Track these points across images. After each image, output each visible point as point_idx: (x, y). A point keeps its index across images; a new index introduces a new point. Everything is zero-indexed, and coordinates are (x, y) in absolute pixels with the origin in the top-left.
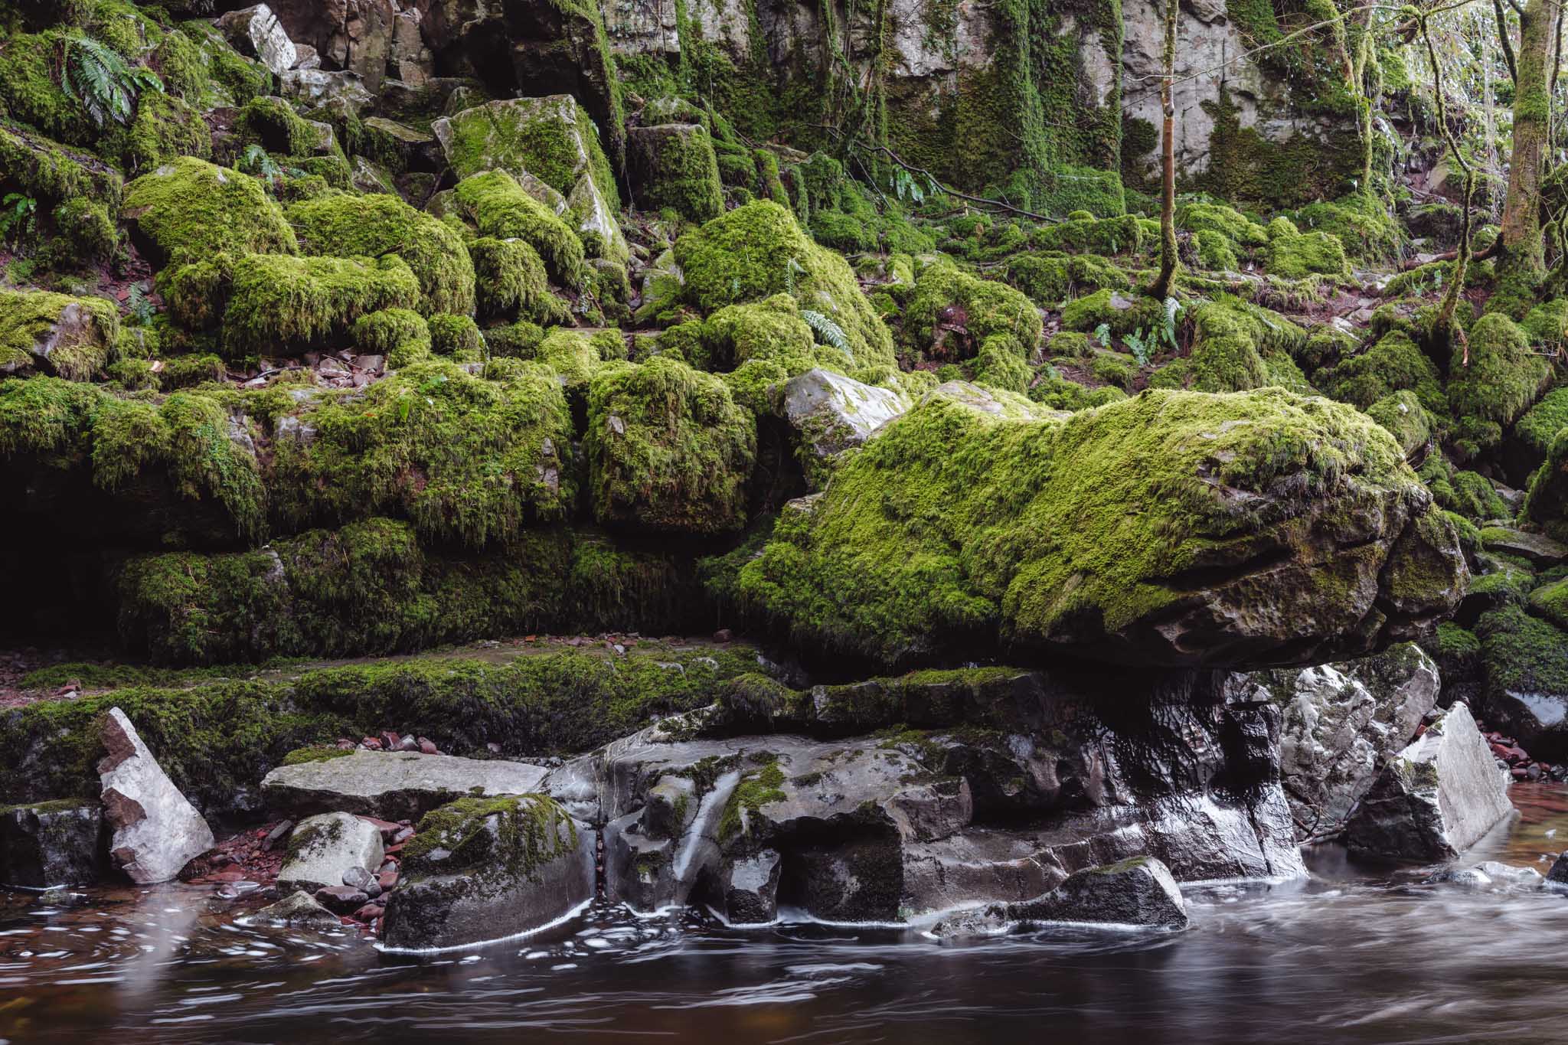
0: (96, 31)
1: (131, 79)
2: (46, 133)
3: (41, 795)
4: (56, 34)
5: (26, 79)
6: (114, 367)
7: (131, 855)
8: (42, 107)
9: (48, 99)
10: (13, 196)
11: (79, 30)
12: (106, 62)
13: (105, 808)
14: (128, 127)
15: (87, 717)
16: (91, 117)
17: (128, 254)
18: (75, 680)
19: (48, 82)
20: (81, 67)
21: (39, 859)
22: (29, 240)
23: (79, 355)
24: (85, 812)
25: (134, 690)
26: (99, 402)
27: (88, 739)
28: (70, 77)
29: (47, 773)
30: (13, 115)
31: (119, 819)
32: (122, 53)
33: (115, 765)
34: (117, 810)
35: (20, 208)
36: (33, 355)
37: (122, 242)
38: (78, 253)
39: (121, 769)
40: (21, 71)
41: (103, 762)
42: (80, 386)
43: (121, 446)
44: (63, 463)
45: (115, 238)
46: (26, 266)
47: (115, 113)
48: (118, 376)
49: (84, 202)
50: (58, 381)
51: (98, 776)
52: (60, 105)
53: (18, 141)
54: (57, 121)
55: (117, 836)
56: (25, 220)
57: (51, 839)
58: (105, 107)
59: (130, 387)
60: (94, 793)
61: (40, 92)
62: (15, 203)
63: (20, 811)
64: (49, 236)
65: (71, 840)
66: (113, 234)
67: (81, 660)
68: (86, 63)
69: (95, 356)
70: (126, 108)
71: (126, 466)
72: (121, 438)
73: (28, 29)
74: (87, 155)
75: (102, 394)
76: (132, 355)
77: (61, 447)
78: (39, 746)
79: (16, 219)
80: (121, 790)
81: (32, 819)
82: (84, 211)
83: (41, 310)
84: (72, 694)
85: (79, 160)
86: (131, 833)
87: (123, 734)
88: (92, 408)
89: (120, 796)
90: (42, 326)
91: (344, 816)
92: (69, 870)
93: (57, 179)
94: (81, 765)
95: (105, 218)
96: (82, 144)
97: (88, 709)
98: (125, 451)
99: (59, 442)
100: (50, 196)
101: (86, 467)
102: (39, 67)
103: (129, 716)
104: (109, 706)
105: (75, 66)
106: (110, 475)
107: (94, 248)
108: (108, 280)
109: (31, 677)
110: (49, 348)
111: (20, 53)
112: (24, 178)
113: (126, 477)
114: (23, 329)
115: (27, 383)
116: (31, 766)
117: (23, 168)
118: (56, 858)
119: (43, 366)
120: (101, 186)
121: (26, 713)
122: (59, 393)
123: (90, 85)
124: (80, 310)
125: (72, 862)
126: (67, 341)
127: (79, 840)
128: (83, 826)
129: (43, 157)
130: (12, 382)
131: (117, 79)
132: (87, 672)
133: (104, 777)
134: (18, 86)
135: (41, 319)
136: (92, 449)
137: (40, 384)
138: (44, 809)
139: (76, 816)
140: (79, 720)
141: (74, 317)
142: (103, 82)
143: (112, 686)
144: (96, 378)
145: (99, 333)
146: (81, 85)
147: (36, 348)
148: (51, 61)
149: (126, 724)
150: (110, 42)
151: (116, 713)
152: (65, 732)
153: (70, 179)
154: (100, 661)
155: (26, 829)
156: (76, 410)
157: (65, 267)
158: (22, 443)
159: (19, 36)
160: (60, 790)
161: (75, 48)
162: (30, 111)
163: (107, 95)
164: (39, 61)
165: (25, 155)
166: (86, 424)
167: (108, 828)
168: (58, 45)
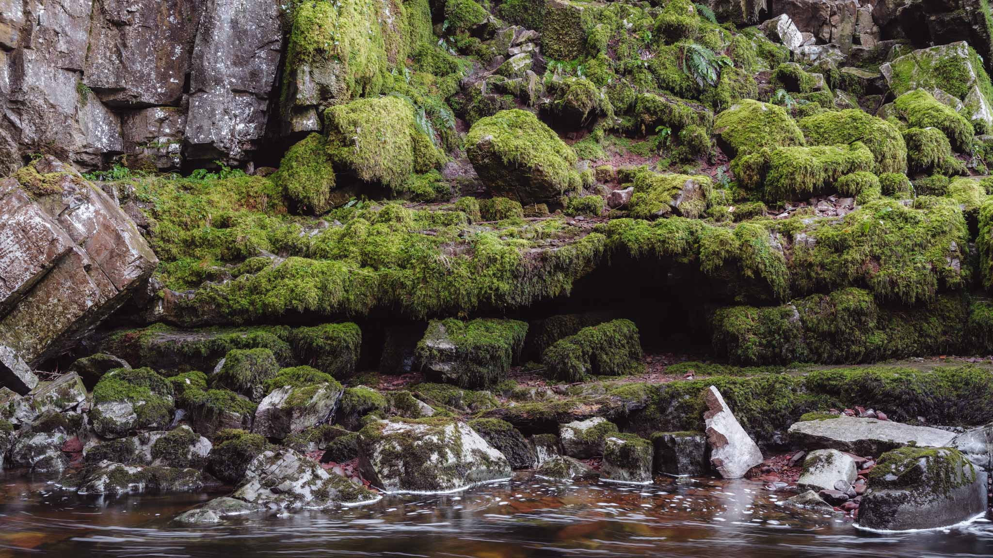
0: (700, 40)
1: (717, 62)
2: (675, 94)
3: (676, 428)
4: (680, 44)
5: (666, 68)
6: (710, 211)
7: (721, 462)
8: (673, 82)
9: (677, 77)
10: (660, 127)
11: (691, 41)
12: (704, 55)
13: (708, 437)
14: (716, 87)
15: (699, 390)
16: (698, 84)
17: (716, 152)
18: (692, 370)
19: (677, 68)
20: (692, 59)
21: (675, 461)
22: (668, 149)
23: (692, 205)
24: (698, 439)
25: (721, 377)
26: (703, 229)
27: (699, 401)
28: (687, 65)
29: (679, 417)
30: (660, 87)
31: (714, 444)
32: (713, 49)
33: (713, 415)
34: (713, 439)
35: (663, 133)
36: (671, 206)
37: (713, 146)
38: (692, 154)
39: (715, 418)
40: (664, 64)
41: (706, 413)
42: (693, 221)
43: (714, 251)
44: (685, 260)
45: (709, 144)
46: (667, 162)
47: (709, 80)
48: (712, 215)
49: (694, 127)
50: (683, 218)
51: (704, 421)
52: (682, 79)
53: (662, 99)
54: (681, 88)
55: (713, 452)
56: (666, 138)
57: (682, 451)
58: (704, 78)
59: (717, 220)
60: (702, 429)
61: (673, 74)
62: (661, 130)
63: (667, 435)
64: (678, 145)
65: (691, 452)
66: (708, 142)
67: (694, 361)
68: (695, 57)
69: (700, 205)
70: (714, 77)
71: (717, 261)
72: (714, 247)
73: (667, 43)
74: (695, 103)
75: (704, 225)
76: (719, 204)
77: (684, 252)
78: (675, 403)
79: (662, 139)
80: (716, 428)
81: (672, 440)
82: (694, 131)
83: (674, 184)
84: (690, 378)
85: (692, 106)
86: (721, 451)
87: (716, 400)
88: (700, 232)
89: (715, 432)
90: (675, 192)
91: (834, 452)
92: (690, 468)
93: (681, 116)
94: (695, 414)
95: (704, 134)
96: (693, 98)
97: (698, 386)
98: (716, 253)
99: (684, 249)
100: (677, 127)
101: (697, 262)
102: (672, 62)
103: (719, 390)
104: (710, 385)
105: (689, 59)
106: (708, 266)
107: (699, 151)
108: (706, 166)
109: (670, 368)
110: (678, 202)
111: (663, 55)
112: (665, 118)
113: (717, 267)
114: (666, 193)
115: (668, 221)
116: (671, 413)
117: (665, 113)
118: (684, 460)
119: (676, 211)
120: (702, 118)
121: (668, 386)
122: (684, 225)
123: (697, 67)
124: (693, 182)
125: (692, 463)
126: (687, 198)
127: (695, 453)
128: (697, 445)
129: (674, 106)
130: (661, 220)
131: (710, 63)
132: (697, 367)
133: (707, 421)
134: (662, 72)
135: (674, 188)
136: (699, 253)
137: (675, 221)
138: (678, 436)
139: (694, 440)
140: (695, 391)
141: (690, 186)
142: (703, 65)
143: (710, 374)
144: (701, 217)
145: (703, 193)
146: (692, 67)
147: (672, 203)
148: (678, 58)
149: (718, 395)
150: (706, 45)
151: (713, 388)
152: (687, 397)
153: (687, 116)
154: (704, 361)
155: (670, 445)
156: (692, 233)
157: (685, 161)
158: (666, 251)
159: (663, 47)
160: (685, 426)
161: (690, 50)
162: (668, 85)
163: (705, 72)
164: (672, 58)
165: (666, 106)
166: (697, 241)
167: (709, 449)
168: (681, 49)
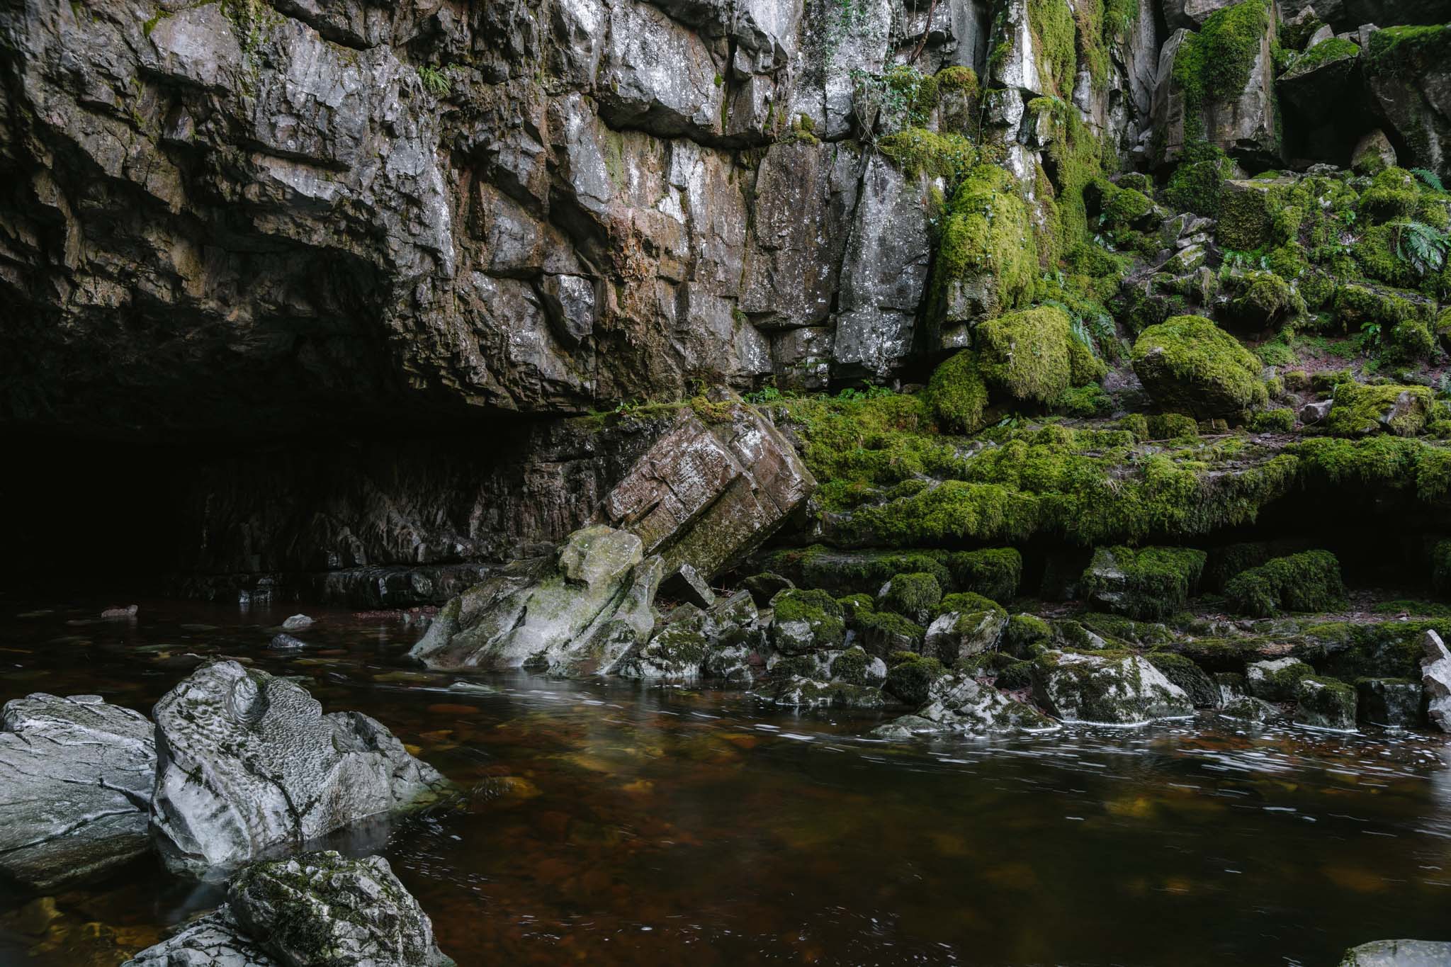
0: (1420, 217)
1: (1442, 243)
2: (1387, 283)
3: (1385, 674)
4: (1393, 224)
5: (1374, 253)
6: (1430, 426)
7: (1441, 715)
8: (1384, 269)
9: (1389, 264)
10: (1367, 324)
11: (1408, 218)
12: (1426, 235)
13: (1424, 686)
14: (1441, 271)
15: (1414, 633)
16: (1416, 270)
17: (1440, 351)
18: (1407, 610)
19: (1388, 253)
20: (1409, 240)
21: (1385, 710)
22: (1377, 349)
23: (1409, 421)
24: (1412, 687)
25: (1443, 620)
26: (1421, 449)
27: (1414, 646)
28: (1402, 247)
29: (1389, 662)
30: (1367, 276)
31: (1433, 694)
32: (1437, 227)
33: (1431, 662)
34: (1432, 688)
35: (1371, 331)
36: (1380, 423)
37: (1436, 344)
38: (1408, 353)
39: (1434, 665)
40: (1371, 249)
41: (1423, 660)
42: (1409, 441)
43: (1435, 476)
44: (1398, 485)
45: (1432, 342)
46: (1374, 364)
47: (1432, 265)
48: (1434, 431)
49: (1411, 322)
50: (1395, 438)
51: (1420, 668)
52: (1396, 266)
53: (1370, 291)
54: (1394, 276)
55: (1432, 703)
56: (1374, 337)
57: (1392, 699)
58: (1425, 262)
59: (1441, 437)
60: (1417, 677)
61: (1383, 260)
62: (1367, 328)
63: (1374, 682)
64: (1390, 344)
65: (1404, 701)
66: (1430, 340)
67: (1410, 598)
68: (1413, 238)
69: (1418, 420)
70: (1439, 261)
71: (1439, 488)
72: (1435, 471)
73: (1376, 223)
74: (1413, 293)
75: (1423, 444)
76: (1443, 417)
77: (1397, 476)
78: (1385, 646)
79: (1369, 338)
80: (1435, 677)
81: (1381, 687)
82: (1412, 328)
83: (1385, 397)
84: (1404, 619)
85: (1408, 297)
86: (1441, 703)
87: (1436, 645)
88: (1417, 453)
89: (1434, 681)
90: (1384, 406)
92: (1403, 718)
93: (1394, 311)
94: (1410, 660)
95: (1425, 331)
96: (1410, 286)
97: (1414, 628)
98: (1439, 479)
99: (1396, 473)
100: (1389, 321)
101: (1412, 488)
102: (1383, 245)
103: (1440, 635)
104: (1428, 628)
105: (1405, 241)
106: (1428, 492)
107: (1418, 350)
108: (1427, 368)
109: (1379, 606)
110: (1390, 418)
111: (1371, 237)
112: (1373, 313)
113: (1439, 494)
114: (1373, 408)
115: (1377, 440)
116: (1379, 657)
117: (1373, 307)
118: (1395, 710)
119: (1386, 428)
120: (1422, 311)
121: (1376, 627)
122: (1396, 446)
123: (1415, 251)
124: (1409, 394)
125: (1405, 714)
126: (1401, 413)
127: (1409, 702)
128: (1411, 695)
129: (1385, 299)
130: (1367, 439)
131: (1433, 244)
132: (1414, 607)
133: (1424, 669)
134: (1369, 258)
135: (1384, 401)
136: (1416, 477)
137: (1385, 440)
138: (1388, 682)
139: (1407, 689)
140: (1409, 634)
141: (1405, 399)
142: (1423, 247)
143: (1429, 615)
144: (1419, 433)
145: (1421, 406)
146: (1409, 250)
147: (1382, 419)
148: (1390, 240)
149: (1437, 640)
150: (1428, 222)
151: (1431, 633)
152: (1400, 640)
153: (1402, 310)
154: (1422, 599)
155: (1378, 692)
156: (1406, 455)
157: (1400, 362)
158: (1374, 474)
159: (1371, 229)
160: (1397, 672)
161: (1406, 230)
162: (1376, 273)
163: (1426, 255)
164: (1383, 241)
165: (1374, 299)
166: (1413, 462)
167: (1426, 698)
168: (1395, 230)
